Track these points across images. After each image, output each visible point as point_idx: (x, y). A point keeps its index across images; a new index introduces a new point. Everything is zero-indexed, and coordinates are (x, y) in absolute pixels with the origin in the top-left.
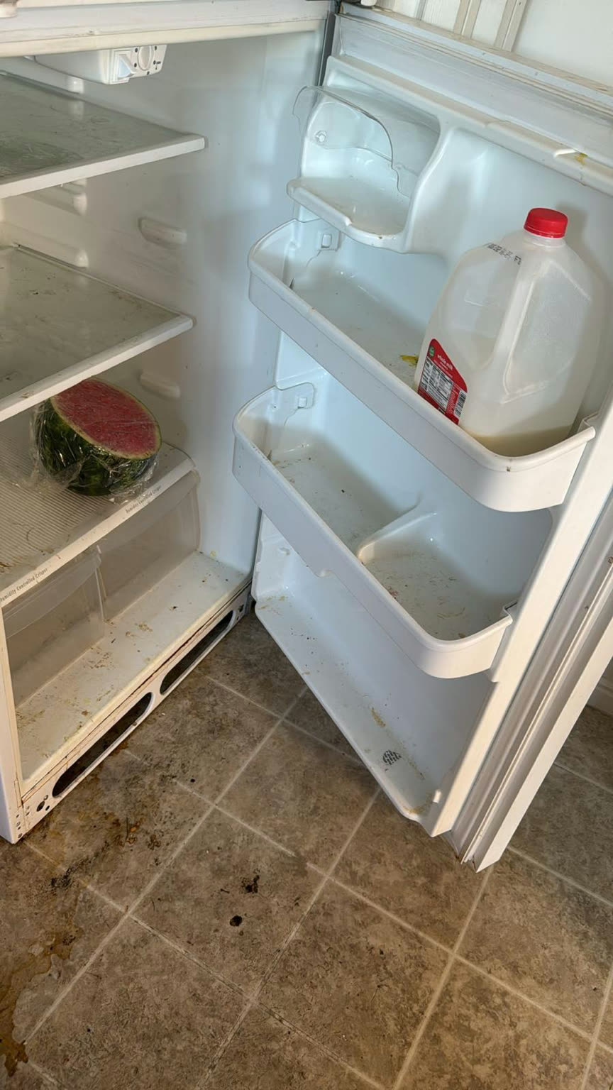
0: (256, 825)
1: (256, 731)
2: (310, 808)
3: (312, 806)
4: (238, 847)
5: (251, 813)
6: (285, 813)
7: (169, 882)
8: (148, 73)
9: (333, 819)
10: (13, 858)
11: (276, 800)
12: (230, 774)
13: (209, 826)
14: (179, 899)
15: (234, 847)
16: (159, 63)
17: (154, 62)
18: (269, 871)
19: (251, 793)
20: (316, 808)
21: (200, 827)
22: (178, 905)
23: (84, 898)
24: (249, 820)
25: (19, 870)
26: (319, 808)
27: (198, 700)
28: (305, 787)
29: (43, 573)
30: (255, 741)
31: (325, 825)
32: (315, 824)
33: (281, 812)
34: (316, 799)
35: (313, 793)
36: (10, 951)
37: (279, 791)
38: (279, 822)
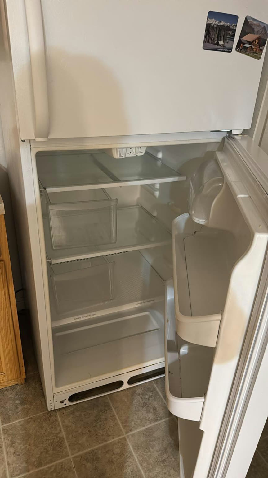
0: (136, 453)
1: (160, 416)
2: (162, 459)
3: (163, 459)
4: (123, 457)
5: (137, 447)
6: (150, 455)
7: (91, 454)
8: (137, 155)
9: (169, 470)
10: (50, 414)
11: (151, 448)
12: (139, 427)
13: (119, 442)
14: (90, 463)
15: (122, 456)
16: (143, 152)
17: (140, 152)
18: (129, 474)
19: (142, 439)
20: (165, 460)
21: (115, 441)
22: (89, 465)
23: (61, 442)
24: (134, 449)
25: (49, 420)
26: (166, 461)
27: (146, 392)
28: (166, 449)
29: (94, 315)
30: (157, 420)
31: (164, 470)
32: (160, 466)
33: (149, 453)
34: (167, 457)
35: (167, 454)
36: (29, 445)
37: (154, 445)
38: (146, 457)
